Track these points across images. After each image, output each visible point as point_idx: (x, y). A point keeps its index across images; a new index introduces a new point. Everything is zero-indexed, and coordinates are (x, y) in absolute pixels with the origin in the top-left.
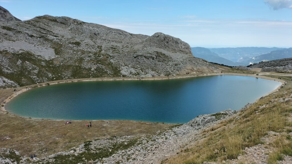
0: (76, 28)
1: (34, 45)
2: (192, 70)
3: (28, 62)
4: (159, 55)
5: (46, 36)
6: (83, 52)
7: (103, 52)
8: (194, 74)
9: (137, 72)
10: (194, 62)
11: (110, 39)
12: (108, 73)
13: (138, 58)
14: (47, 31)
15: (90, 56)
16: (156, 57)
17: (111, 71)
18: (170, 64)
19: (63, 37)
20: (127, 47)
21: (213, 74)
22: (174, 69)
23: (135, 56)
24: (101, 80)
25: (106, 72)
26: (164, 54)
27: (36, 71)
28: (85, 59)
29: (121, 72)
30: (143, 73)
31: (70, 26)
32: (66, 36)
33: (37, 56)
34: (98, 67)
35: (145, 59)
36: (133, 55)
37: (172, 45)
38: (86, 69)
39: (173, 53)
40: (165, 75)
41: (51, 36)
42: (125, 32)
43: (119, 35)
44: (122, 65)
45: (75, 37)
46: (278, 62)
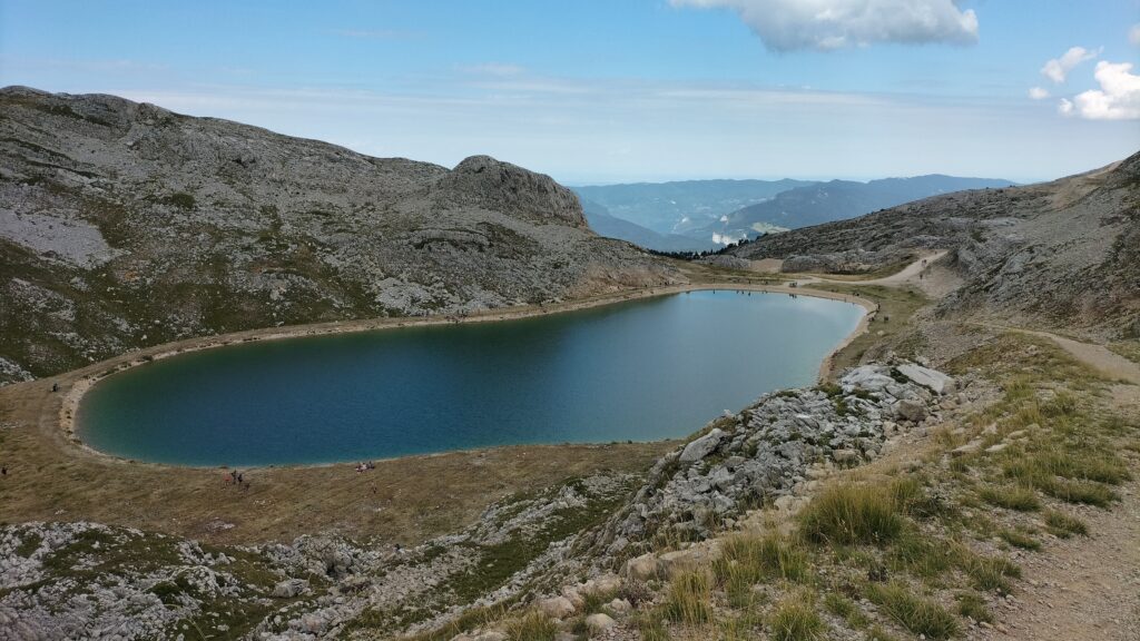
0: (158, 140)
1: (12, 213)
2: (607, 281)
3: (25, 283)
4: (496, 234)
5: (53, 176)
6: (217, 235)
7: (287, 228)
8: (613, 294)
9: (435, 298)
10: (608, 254)
11: (302, 181)
12: (337, 306)
13: (430, 248)
14: (49, 155)
15: (248, 248)
16: (488, 243)
17: (343, 298)
18: (539, 265)
19: (114, 175)
20: (370, 207)
21: (669, 290)
22: (553, 281)
23: (417, 241)
24: (324, 332)
25: (329, 304)
26: (512, 232)
27: (67, 314)
28: (231, 257)
29: (379, 299)
30: (456, 299)
31: (130, 133)
32: (125, 172)
33: (44, 254)
34: (293, 286)
35: (453, 251)
36: (409, 237)
37: (529, 200)
38: (252, 296)
39: (536, 224)
40: (529, 303)
41: (70, 175)
42: (345, 151)
43: (330, 165)
44: (374, 275)
45: (164, 176)
46: (814, 235)
